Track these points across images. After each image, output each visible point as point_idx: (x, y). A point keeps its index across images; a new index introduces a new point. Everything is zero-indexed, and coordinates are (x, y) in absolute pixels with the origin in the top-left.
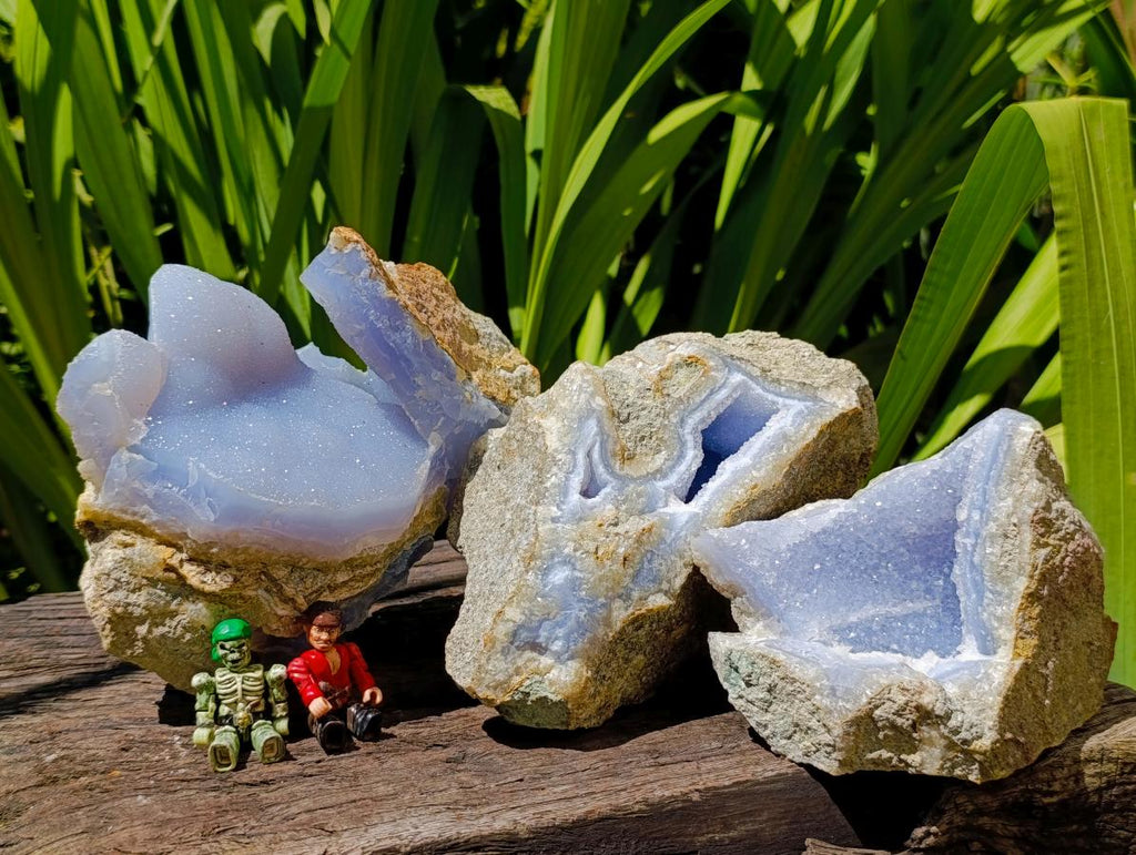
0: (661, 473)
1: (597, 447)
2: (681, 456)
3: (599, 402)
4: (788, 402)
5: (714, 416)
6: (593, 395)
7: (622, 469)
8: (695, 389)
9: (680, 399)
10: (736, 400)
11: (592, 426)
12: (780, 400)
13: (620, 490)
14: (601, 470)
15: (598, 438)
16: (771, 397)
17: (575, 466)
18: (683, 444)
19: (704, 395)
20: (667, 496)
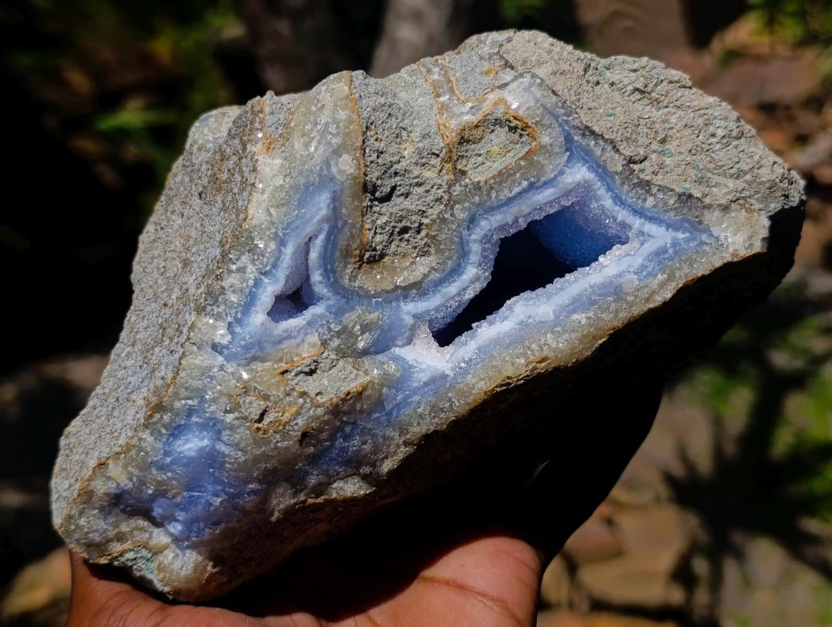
0: (418, 289)
1: (319, 241)
2: (456, 271)
3: (346, 165)
4: (650, 228)
5: (523, 224)
6: (337, 152)
7: (353, 278)
8: (504, 176)
9: (477, 186)
10: (565, 209)
11: (321, 204)
12: (636, 223)
13: (338, 313)
14: (316, 277)
15: (326, 227)
16: (622, 215)
17: (275, 266)
18: (464, 254)
19: (516, 190)
20: (413, 329)
